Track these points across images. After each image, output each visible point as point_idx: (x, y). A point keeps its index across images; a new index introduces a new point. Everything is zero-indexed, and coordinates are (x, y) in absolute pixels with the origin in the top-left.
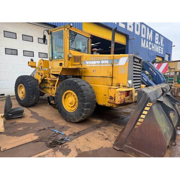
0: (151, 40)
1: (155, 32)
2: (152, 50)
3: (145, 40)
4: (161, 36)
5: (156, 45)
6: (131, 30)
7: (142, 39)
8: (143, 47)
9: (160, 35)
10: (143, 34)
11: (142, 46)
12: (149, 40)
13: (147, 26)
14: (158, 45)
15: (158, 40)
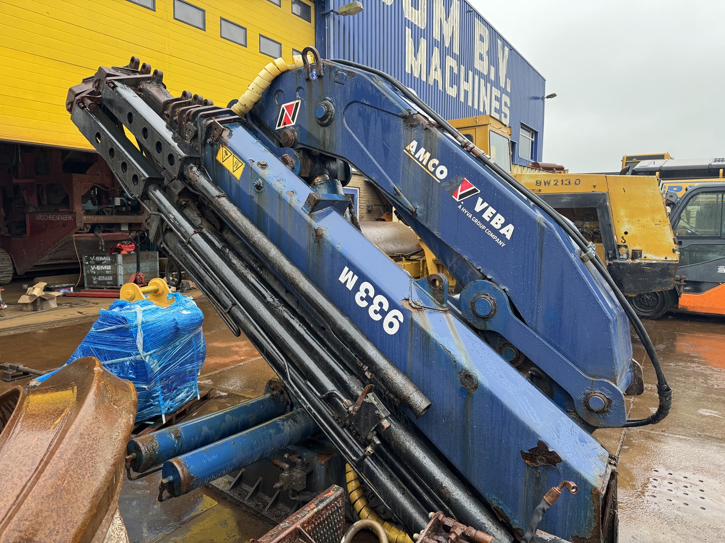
0: (456, 50)
2: (462, 99)
3: (424, 42)
4: (499, 42)
5: (477, 78)
7: (408, 31)
8: (416, 75)
9: (494, 33)
10: (415, 5)
11: (408, 69)
12: (446, 45)
14: (487, 78)
15: (486, 57)
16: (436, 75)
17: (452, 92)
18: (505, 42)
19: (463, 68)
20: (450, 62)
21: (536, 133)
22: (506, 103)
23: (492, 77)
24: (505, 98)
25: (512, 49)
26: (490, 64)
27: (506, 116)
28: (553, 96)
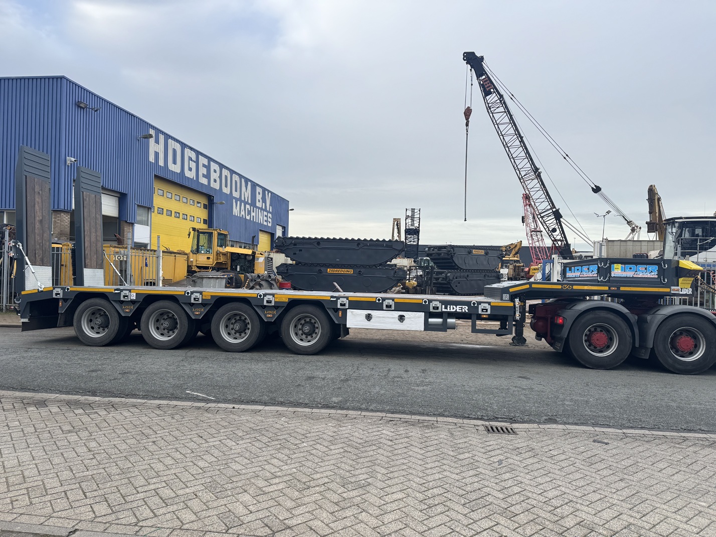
0: (250, 202)
1: (254, 185)
2: (252, 220)
3: (239, 202)
4: (266, 192)
5: (257, 209)
6: (216, 186)
7: (234, 200)
8: (236, 215)
9: (264, 190)
10: (236, 191)
11: (234, 214)
12: (246, 201)
13: (241, 176)
14: (261, 209)
15: (261, 200)
16: (243, 213)
17: (248, 218)
18: (269, 191)
19: (252, 207)
20: (248, 206)
21: (285, 227)
22: (270, 217)
23: (264, 208)
24: (270, 215)
25: (272, 193)
26: (263, 202)
27: (270, 223)
28: (292, 210)
